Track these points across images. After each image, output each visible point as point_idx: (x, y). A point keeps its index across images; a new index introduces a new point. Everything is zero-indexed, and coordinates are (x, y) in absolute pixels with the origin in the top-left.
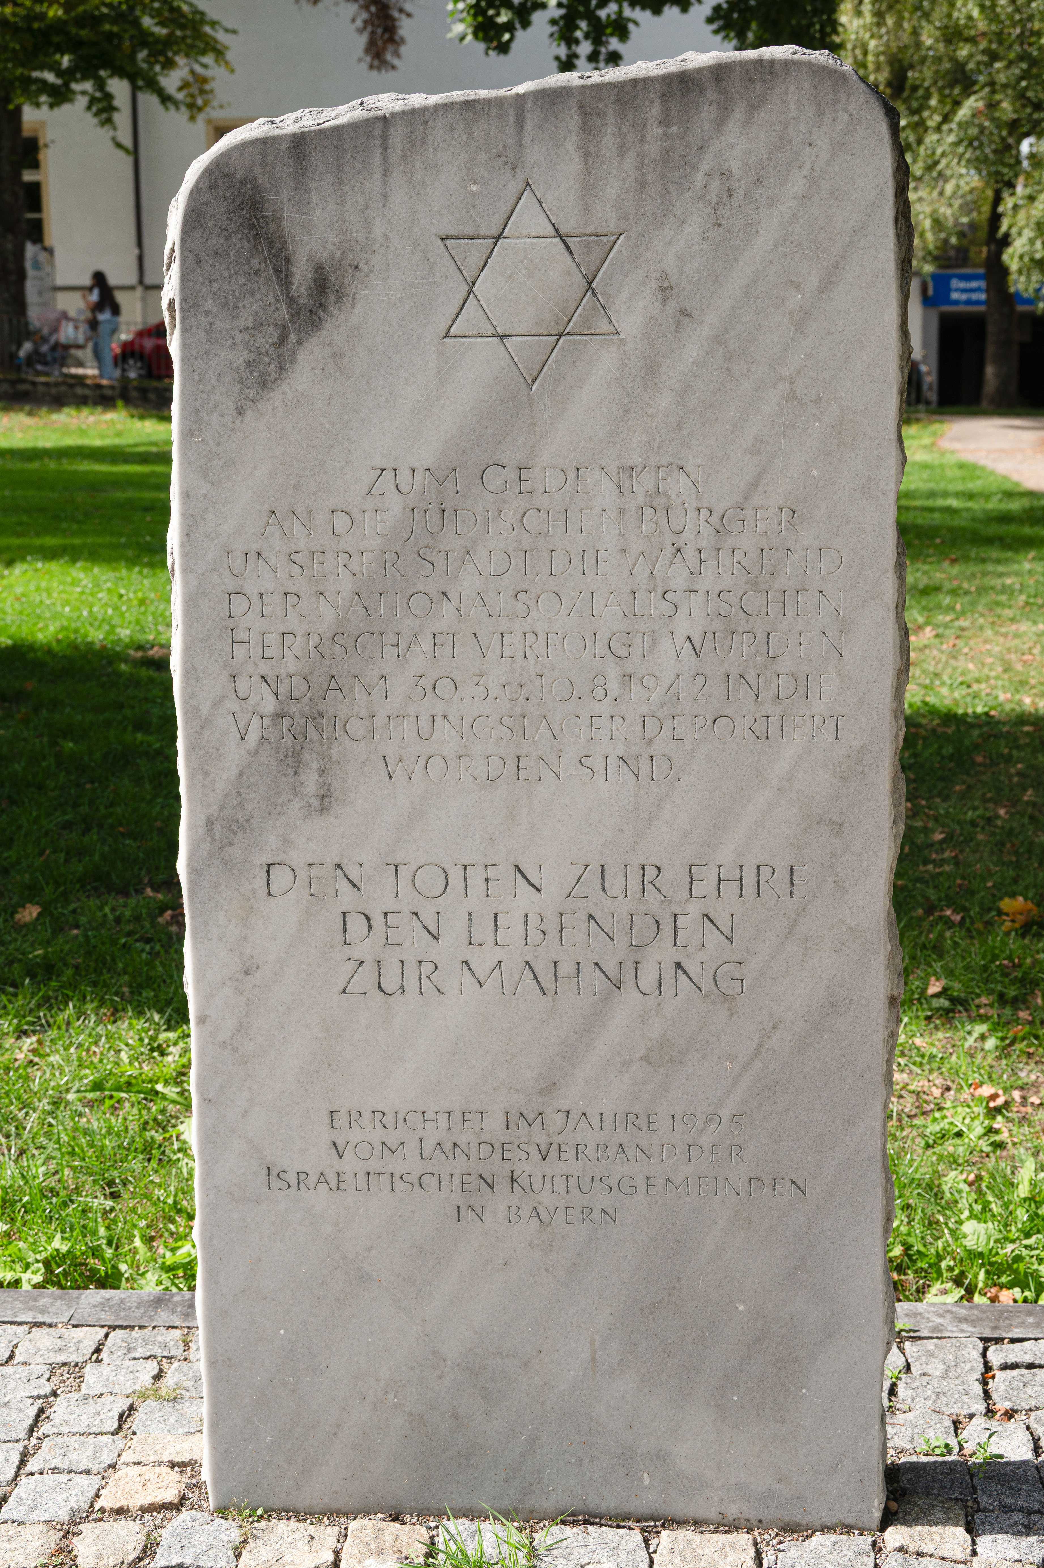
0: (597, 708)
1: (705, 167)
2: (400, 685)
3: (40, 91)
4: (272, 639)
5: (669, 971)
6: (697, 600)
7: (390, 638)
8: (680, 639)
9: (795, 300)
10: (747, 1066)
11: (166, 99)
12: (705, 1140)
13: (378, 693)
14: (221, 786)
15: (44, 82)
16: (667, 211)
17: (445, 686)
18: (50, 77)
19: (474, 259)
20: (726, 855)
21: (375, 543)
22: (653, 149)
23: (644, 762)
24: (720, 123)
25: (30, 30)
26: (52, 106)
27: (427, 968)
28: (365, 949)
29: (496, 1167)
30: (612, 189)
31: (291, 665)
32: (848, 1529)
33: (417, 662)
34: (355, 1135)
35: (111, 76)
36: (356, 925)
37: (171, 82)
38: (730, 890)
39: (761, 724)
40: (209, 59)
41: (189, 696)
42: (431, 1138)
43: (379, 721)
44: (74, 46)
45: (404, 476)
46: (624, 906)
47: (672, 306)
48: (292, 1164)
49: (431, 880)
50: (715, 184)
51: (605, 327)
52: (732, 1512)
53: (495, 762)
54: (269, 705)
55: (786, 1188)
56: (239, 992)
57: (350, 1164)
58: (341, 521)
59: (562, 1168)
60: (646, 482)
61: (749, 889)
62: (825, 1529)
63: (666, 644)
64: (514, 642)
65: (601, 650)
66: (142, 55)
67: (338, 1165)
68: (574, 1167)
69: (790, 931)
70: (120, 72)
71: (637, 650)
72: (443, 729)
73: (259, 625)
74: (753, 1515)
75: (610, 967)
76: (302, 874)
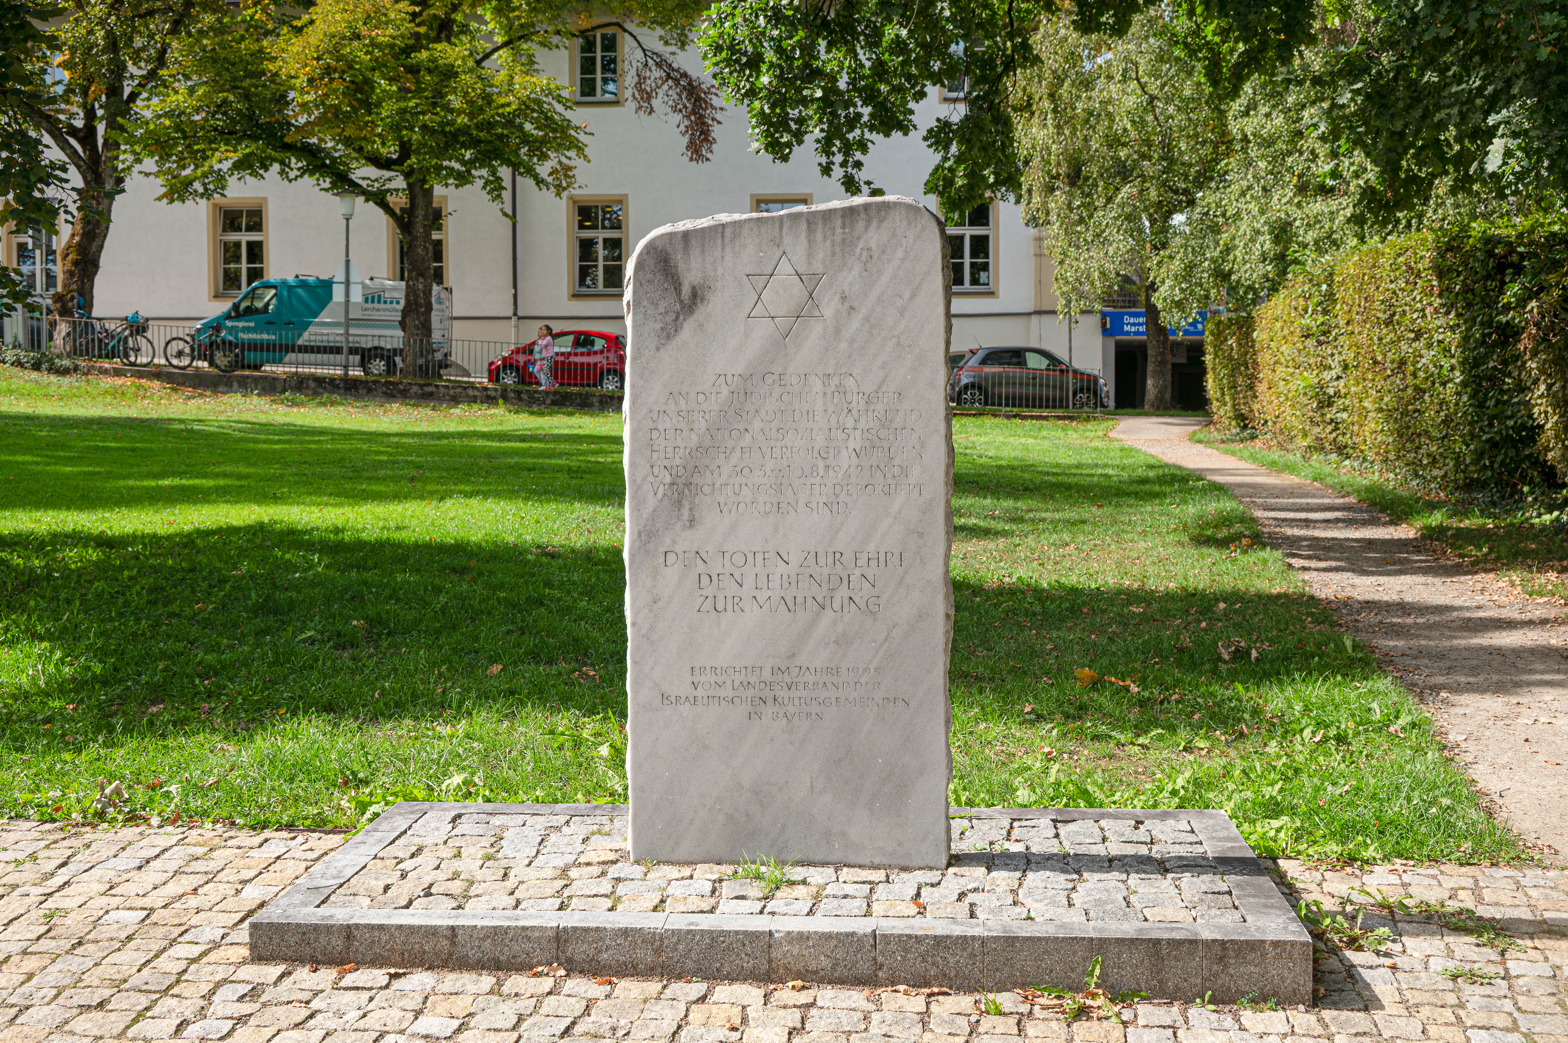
0: (814, 481)
1: (860, 246)
2: (726, 470)
3: (449, 176)
4: (670, 450)
5: (846, 601)
6: (858, 433)
7: (722, 449)
8: (851, 450)
9: (899, 303)
10: (882, 645)
11: (539, 182)
12: (863, 680)
13: (716, 474)
14: (645, 515)
15: (452, 169)
16: (844, 264)
17: (746, 471)
18: (457, 166)
19: (761, 284)
20: (872, 547)
21: (716, 407)
22: (838, 239)
23: (835, 506)
24: (867, 228)
25: (443, 131)
26: (457, 186)
27: (737, 600)
28: (709, 591)
29: (768, 694)
30: (821, 255)
31: (678, 461)
32: (931, 869)
33: (734, 460)
34: (703, 679)
35: (501, 165)
36: (705, 580)
37: (544, 170)
38: (873, 563)
39: (886, 489)
40: (572, 153)
41: (632, 474)
42: (738, 678)
43: (717, 486)
44: (475, 143)
45: (729, 378)
46: (826, 571)
47: (847, 305)
48: (673, 692)
49: (739, 559)
50: (865, 254)
51: (817, 313)
52: (877, 861)
53: (768, 505)
54: (668, 479)
55: (900, 703)
56: (651, 611)
57: (700, 693)
58: (701, 397)
59: (798, 694)
60: (835, 381)
61: (882, 564)
62: (920, 869)
63: (844, 452)
64: (777, 452)
65: (816, 455)
66: (524, 150)
67: (695, 693)
68: (803, 693)
69: (901, 582)
70: (508, 162)
71: (831, 455)
72: (745, 491)
73: (664, 443)
74: (886, 862)
75: (820, 599)
76: (681, 556)
